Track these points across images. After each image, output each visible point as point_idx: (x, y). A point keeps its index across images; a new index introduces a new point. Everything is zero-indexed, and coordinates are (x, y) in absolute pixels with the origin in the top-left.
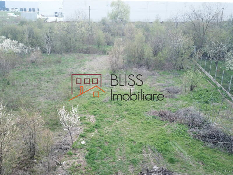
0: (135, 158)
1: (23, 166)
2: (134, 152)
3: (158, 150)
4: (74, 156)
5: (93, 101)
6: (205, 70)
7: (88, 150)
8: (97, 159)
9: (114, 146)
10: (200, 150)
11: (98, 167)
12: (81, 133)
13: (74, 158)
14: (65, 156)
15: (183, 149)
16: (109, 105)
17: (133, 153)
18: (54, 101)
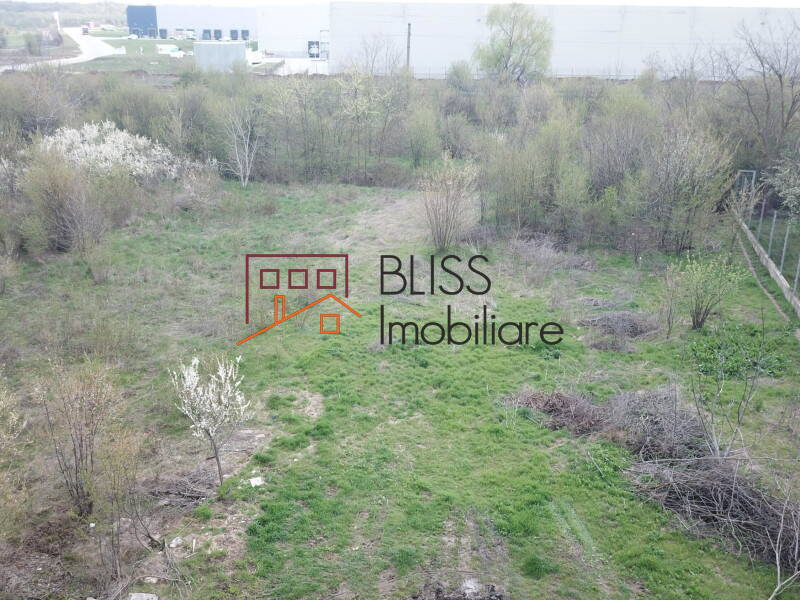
0: (411, 548)
1: (50, 541)
2: (415, 527)
3: (498, 528)
4: (212, 523)
5: (337, 345)
6: (771, 257)
7: (263, 508)
8: (282, 539)
9: (355, 503)
10: (649, 540)
11: (279, 564)
12: (262, 448)
13: (211, 530)
14: (187, 519)
15: (588, 530)
16: (384, 363)
17: (411, 531)
18: (211, 338)
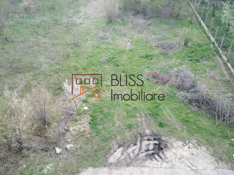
0: (131, 123)
2: (130, 117)
3: (150, 115)
4: (79, 122)
5: (91, 61)
7: (91, 116)
8: (99, 124)
9: (113, 111)
10: (186, 114)
11: (100, 132)
12: (84, 98)
13: (79, 124)
14: (72, 122)
15: (172, 113)
16: (107, 66)
17: (129, 118)
